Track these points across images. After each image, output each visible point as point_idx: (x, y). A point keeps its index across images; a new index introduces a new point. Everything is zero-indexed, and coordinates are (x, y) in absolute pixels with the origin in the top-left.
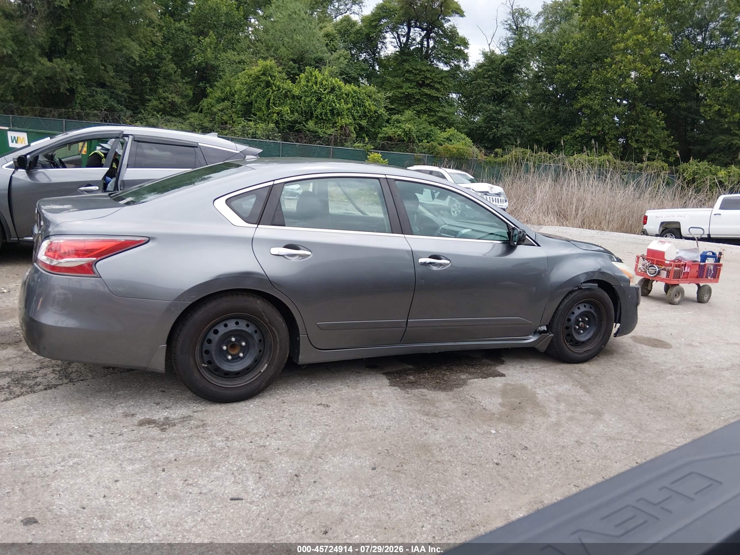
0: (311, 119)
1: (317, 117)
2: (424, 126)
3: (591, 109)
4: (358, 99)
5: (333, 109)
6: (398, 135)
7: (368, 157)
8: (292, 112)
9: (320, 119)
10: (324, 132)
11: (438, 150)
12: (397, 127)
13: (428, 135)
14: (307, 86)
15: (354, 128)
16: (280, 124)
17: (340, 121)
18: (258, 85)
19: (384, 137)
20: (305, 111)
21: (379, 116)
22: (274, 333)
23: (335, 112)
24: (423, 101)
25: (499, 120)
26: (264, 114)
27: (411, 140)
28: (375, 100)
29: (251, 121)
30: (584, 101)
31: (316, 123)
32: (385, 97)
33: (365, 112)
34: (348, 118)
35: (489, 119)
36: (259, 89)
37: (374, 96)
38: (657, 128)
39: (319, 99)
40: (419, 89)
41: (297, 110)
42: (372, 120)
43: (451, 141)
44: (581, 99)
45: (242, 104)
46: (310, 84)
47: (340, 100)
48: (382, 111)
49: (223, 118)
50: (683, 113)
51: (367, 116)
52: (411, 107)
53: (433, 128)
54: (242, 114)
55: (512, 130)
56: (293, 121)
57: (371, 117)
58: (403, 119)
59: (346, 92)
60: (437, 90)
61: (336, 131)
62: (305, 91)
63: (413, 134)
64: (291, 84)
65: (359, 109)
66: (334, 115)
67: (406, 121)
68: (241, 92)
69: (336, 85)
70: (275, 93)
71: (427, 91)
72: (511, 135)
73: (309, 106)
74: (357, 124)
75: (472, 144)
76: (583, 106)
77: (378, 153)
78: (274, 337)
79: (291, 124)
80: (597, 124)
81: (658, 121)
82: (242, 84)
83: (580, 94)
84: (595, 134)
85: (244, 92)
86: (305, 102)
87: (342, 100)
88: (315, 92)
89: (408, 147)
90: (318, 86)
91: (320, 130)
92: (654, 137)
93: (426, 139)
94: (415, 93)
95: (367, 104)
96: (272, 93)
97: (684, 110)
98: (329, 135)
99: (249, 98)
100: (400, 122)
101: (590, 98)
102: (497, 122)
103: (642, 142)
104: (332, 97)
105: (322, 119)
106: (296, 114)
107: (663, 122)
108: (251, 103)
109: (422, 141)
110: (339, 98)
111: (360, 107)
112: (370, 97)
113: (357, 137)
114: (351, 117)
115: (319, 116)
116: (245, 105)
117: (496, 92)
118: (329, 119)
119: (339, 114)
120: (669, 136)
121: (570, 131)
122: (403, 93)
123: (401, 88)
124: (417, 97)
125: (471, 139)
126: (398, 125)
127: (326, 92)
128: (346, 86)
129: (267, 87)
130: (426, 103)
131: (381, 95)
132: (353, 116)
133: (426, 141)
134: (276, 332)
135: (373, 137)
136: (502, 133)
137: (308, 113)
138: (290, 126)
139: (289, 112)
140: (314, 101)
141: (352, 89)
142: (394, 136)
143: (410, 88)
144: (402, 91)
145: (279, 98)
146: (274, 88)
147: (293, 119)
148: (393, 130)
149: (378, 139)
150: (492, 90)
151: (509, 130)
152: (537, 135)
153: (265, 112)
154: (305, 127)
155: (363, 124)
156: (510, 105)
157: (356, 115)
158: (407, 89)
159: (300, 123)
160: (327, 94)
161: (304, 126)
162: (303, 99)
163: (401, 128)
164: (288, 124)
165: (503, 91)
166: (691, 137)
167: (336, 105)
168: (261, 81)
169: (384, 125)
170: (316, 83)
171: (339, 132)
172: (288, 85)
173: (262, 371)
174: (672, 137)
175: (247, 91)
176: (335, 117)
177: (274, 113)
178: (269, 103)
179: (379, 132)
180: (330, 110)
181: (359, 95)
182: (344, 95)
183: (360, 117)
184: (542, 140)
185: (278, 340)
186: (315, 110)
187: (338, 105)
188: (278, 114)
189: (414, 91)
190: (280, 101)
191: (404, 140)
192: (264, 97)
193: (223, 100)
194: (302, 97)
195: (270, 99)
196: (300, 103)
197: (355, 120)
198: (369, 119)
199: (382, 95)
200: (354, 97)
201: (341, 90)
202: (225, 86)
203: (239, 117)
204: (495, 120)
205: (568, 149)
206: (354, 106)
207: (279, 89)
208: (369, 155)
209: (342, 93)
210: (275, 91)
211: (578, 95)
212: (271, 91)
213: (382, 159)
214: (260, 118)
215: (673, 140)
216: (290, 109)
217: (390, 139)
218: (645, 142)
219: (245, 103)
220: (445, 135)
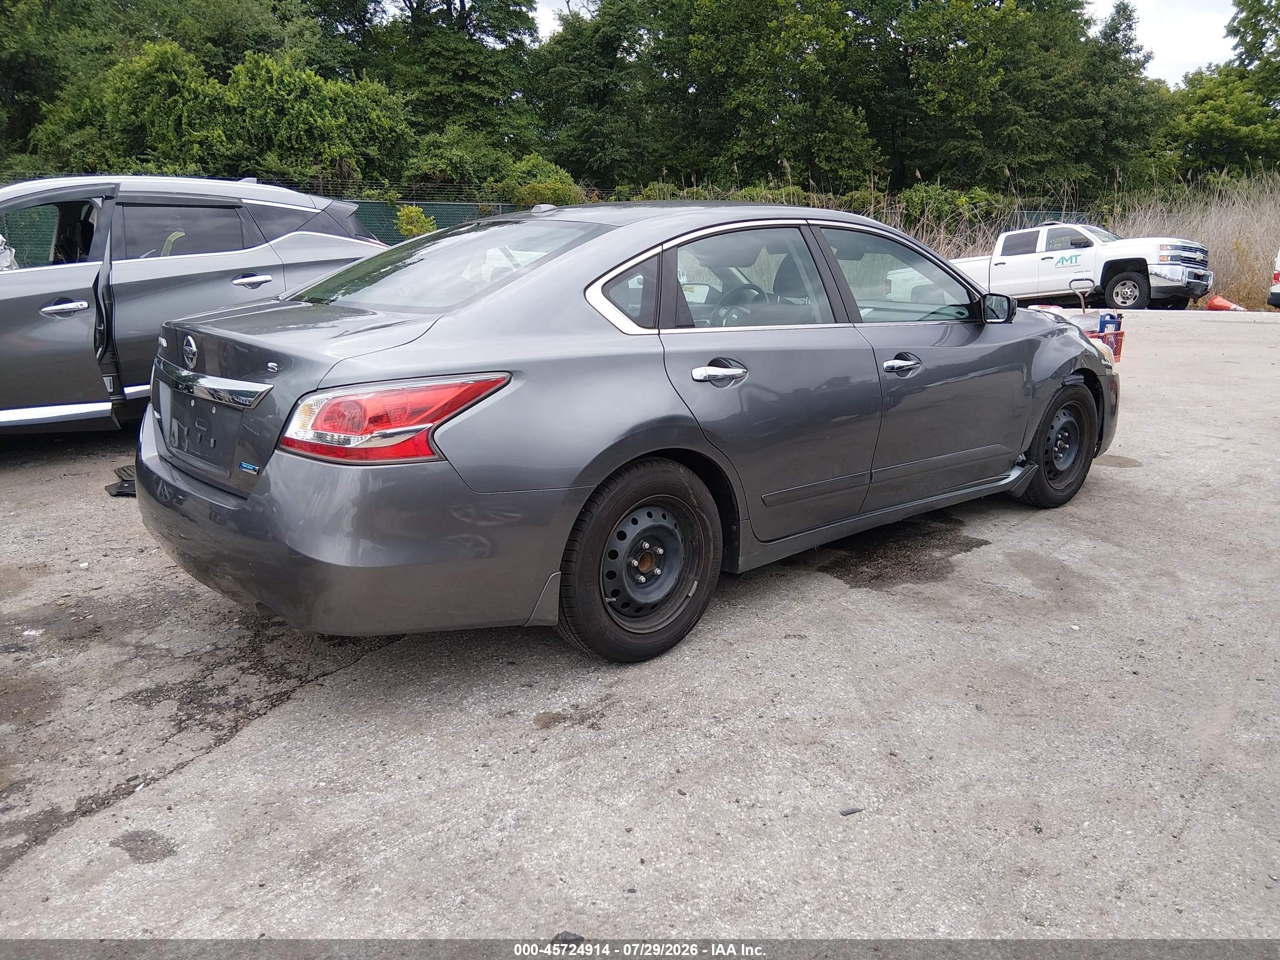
0: (270, 150)
1: (282, 145)
2: (484, 151)
3: (753, 109)
4: (355, 106)
5: (310, 128)
6: (440, 171)
7: (398, 214)
8: (230, 139)
9: (289, 149)
10: (301, 173)
11: (520, 193)
12: (436, 156)
13: (494, 169)
14: (252, 87)
15: (357, 163)
16: (207, 163)
17: (327, 150)
18: (153, 91)
19: (415, 176)
20: (256, 136)
21: (399, 138)
22: (705, 523)
23: (316, 133)
24: (469, 106)
25: (606, 136)
26: (172, 147)
27: (465, 179)
28: (386, 108)
29: (148, 161)
30: (740, 96)
31: (281, 157)
32: (404, 101)
33: (372, 132)
34: (343, 144)
35: (586, 136)
36: (155, 98)
37: (383, 101)
38: (857, 135)
39: (281, 112)
40: (460, 86)
41: (238, 133)
42: (388, 145)
43: (535, 176)
44: (735, 94)
45: (123, 131)
46: (258, 83)
47: (322, 110)
48: (402, 127)
49: (87, 160)
50: (889, 107)
51: (377, 138)
52: (448, 118)
53: (500, 154)
54: (125, 151)
55: (629, 153)
56: (234, 155)
57: (385, 140)
58: (446, 141)
59: (331, 95)
60: (492, 85)
61: (324, 168)
62: (251, 98)
63: (467, 166)
64: (218, 86)
65: (359, 125)
66: (315, 139)
67: (451, 144)
68: (117, 106)
69: (310, 82)
70: (190, 103)
71: (473, 88)
72: (628, 161)
73: (263, 125)
74: (361, 154)
75: (571, 180)
76: (738, 106)
77: (412, 205)
78: (705, 529)
79: (229, 162)
80: (764, 135)
81: (858, 123)
82: (117, 91)
83: (732, 85)
84: (764, 152)
85: (124, 106)
86: (252, 117)
87: (327, 111)
88: (271, 98)
89: (460, 191)
90: (275, 87)
91: (291, 170)
92: (852, 151)
93: (492, 175)
94: (454, 93)
95: (374, 115)
96: (184, 104)
97: (892, 102)
98: (311, 177)
99: (137, 117)
100: (439, 148)
101: (749, 90)
102: (602, 140)
103: (835, 160)
104: (305, 105)
105: (292, 147)
106: (240, 142)
107: (866, 124)
108: (142, 127)
109: (485, 179)
110: (321, 107)
111: (360, 122)
112: (376, 102)
113: (363, 179)
114: (347, 142)
115: (286, 143)
116: (128, 132)
117: (593, 86)
118: (306, 148)
119: (323, 137)
120: (874, 148)
121: (722, 149)
122: (432, 94)
123: (427, 84)
124: (457, 100)
125: (567, 172)
126: (438, 152)
127: (292, 97)
128: (328, 83)
129: (171, 95)
130: (475, 110)
131: (397, 99)
132: (350, 139)
133: (492, 179)
134: (708, 522)
135: (395, 176)
136: (612, 159)
137: (262, 139)
138: (228, 165)
139: (224, 138)
140: (271, 114)
141: (341, 89)
142: (434, 173)
143: (441, 83)
144: (429, 90)
145: (198, 113)
146: (186, 94)
147: (233, 151)
148: (429, 161)
149: (403, 180)
150: (586, 82)
151: (624, 152)
152: (670, 159)
153: (174, 143)
154: (261, 165)
155: (372, 153)
156: (618, 109)
157: (356, 137)
158: (437, 85)
159: (248, 159)
160: (296, 100)
161: (258, 163)
162: (248, 112)
163: (444, 158)
164: (225, 162)
165: (605, 84)
166: (906, 146)
167: (315, 120)
168: (158, 84)
169: (410, 153)
170: (270, 81)
171: (329, 171)
172: (213, 87)
173: (690, 595)
174: (880, 148)
175: (129, 104)
176: (318, 143)
177: (192, 143)
178: (180, 123)
179: (403, 167)
180: (306, 131)
181: (355, 100)
182: (328, 101)
183: (363, 140)
184: (680, 168)
185: (711, 536)
186: (276, 133)
187: (319, 120)
188: (201, 143)
189: (452, 88)
190: (201, 118)
191: (452, 180)
192: (168, 113)
193: (81, 125)
194: (245, 109)
195: (180, 117)
196: (244, 121)
197: (355, 146)
198: (380, 143)
199: (397, 97)
200: (346, 104)
201: (320, 92)
202: (81, 96)
203: (119, 156)
204: (598, 137)
205: (723, 181)
206: (349, 120)
207: (197, 97)
208: (400, 211)
209: (324, 98)
210: (189, 101)
211: (729, 86)
212: (181, 101)
213: (423, 217)
214: (166, 155)
215: (882, 153)
216: (224, 132)
217: (426, 178)
218: (840, 160)
219: (129, 128)
220: (522, 166)
